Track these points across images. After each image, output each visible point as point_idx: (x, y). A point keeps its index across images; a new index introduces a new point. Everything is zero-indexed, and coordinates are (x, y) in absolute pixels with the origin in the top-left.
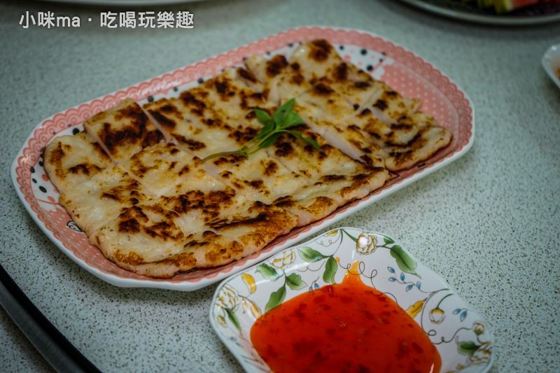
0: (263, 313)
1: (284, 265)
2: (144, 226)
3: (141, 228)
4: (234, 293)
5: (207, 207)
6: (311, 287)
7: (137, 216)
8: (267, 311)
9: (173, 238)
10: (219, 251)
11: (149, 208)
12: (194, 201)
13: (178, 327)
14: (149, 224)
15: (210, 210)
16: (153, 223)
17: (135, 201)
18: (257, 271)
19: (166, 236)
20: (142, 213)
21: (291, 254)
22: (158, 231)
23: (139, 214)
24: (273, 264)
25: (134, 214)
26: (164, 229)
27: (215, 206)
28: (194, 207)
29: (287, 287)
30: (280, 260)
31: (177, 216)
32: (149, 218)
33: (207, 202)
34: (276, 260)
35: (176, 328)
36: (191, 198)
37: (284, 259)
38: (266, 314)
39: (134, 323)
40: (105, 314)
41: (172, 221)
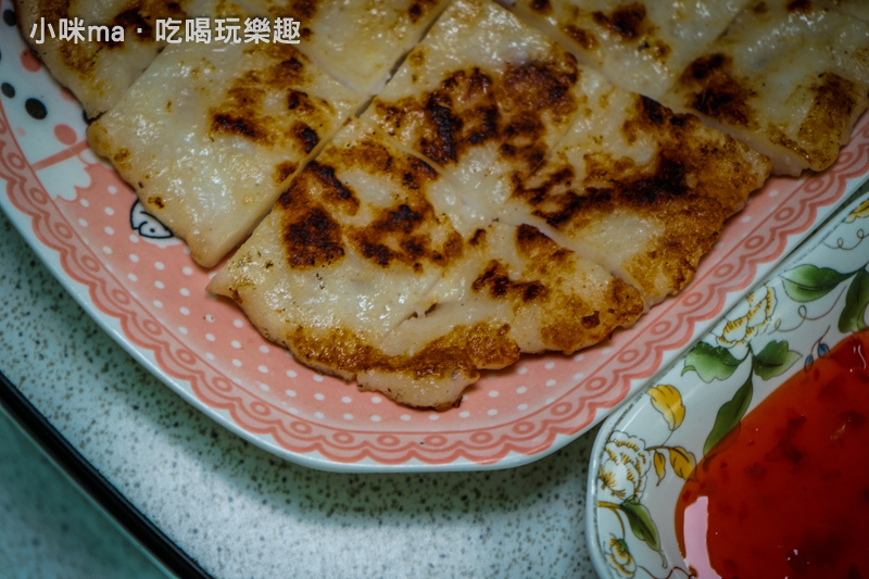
0: (699, 457)
1: (749, 330)
2: (351, 227)
3: (345, 239)
4: (635, 449)
5: (511, 131)
6: (811, 357)
7: (326, 196)
8: (706, 452)
9: (438, 258)
10: (578, 321)
11: (350, 155)
12: (469, 113)
13: (478, 494)
14: (364, 219)
15: (520, 141)
16: (376, 210)
17: (307, 137)
18: (687, 368)
19: (415, 251)
20: (338, 184)
21: (767, 298)
22: (392, 242)
23: (331, 189)
24: (723, 338)
25: (315, 190)
26: (407, 231)
27: (532, 126)
28: (477, 139)
29: (757, 379)
30: (740, 320)
31: (434, 175)
32: (359, 195)
33: (507, 113)
34: (730, 326)
35: (472, 496)
36: (461, 102)
37: (749, 315)
38: (707, 460)
39: (362, 495)
40: (283, 473)
41: (422, 198)
